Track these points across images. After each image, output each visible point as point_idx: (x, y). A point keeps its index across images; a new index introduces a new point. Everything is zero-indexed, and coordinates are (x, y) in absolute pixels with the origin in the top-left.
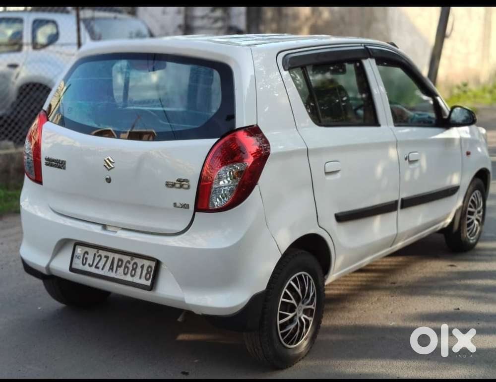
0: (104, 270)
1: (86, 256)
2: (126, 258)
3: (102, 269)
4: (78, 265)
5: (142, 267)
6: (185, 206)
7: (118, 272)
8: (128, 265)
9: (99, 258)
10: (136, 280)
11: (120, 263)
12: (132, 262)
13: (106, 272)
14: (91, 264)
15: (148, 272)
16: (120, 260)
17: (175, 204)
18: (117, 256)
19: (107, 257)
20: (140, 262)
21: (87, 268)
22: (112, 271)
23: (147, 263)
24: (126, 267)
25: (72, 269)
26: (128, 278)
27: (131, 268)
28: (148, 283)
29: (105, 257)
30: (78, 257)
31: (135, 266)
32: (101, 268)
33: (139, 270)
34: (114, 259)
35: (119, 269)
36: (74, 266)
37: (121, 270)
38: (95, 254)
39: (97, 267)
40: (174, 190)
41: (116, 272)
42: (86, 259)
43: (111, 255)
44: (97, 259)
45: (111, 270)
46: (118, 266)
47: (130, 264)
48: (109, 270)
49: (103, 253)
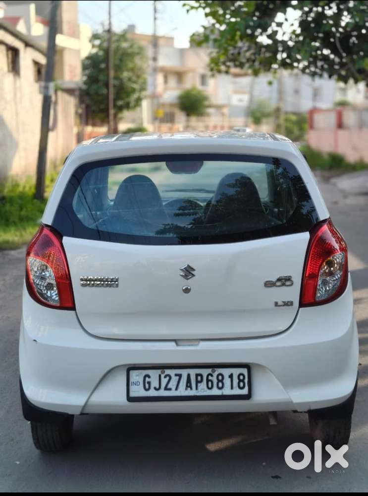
0: (179, 390)
1: (147, 379)
2: (205, 372)
3: (176, 389)
4: (138, 391)
5: (231, 376)
6: (288, 304)
7: (199, 388)
8: (210, 378)
9: (168, 378)
10: (227, 391)
11: (199, 378)
12: (215, 374)
13: (182, 391)
14: (157, 387)
15: (240, 381)
16: (197, 375)
17: (276, 304)
18: (193, 372)
19: (180, 376)
20: (226, 372)
21: (152, 393)
22: (191, 389)
23: (236, 372)
24: (208, 380)
25: (130, 399)
26: (215, 392)
27: (215, 381)
28: (245, 391)
29: (176, 375)
30: (136, 384)
31: (220, 378)
32: (174, 388)
33: (227, 381)
34: (189, 376)
35: (199, 385)
36: (132, 394)
37: (203, 386)
38: (160, 376)
39: (166, 389)
40: (274, 289)
41: (197, 388)
42: (149, 383)
43: (184, 373)
44: (164, 381)
45: (189, 389)
46: (197, 382)
47: (212, 376)
48: (186, 389)
49: (172, 372)
